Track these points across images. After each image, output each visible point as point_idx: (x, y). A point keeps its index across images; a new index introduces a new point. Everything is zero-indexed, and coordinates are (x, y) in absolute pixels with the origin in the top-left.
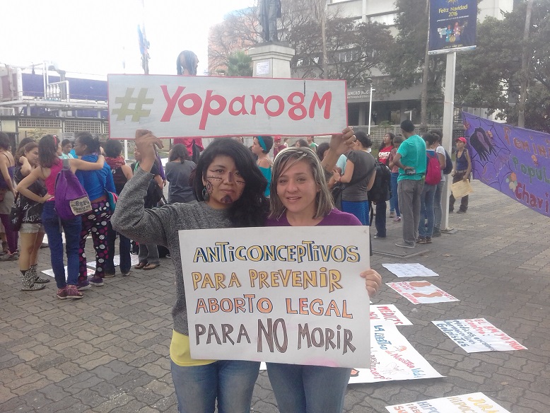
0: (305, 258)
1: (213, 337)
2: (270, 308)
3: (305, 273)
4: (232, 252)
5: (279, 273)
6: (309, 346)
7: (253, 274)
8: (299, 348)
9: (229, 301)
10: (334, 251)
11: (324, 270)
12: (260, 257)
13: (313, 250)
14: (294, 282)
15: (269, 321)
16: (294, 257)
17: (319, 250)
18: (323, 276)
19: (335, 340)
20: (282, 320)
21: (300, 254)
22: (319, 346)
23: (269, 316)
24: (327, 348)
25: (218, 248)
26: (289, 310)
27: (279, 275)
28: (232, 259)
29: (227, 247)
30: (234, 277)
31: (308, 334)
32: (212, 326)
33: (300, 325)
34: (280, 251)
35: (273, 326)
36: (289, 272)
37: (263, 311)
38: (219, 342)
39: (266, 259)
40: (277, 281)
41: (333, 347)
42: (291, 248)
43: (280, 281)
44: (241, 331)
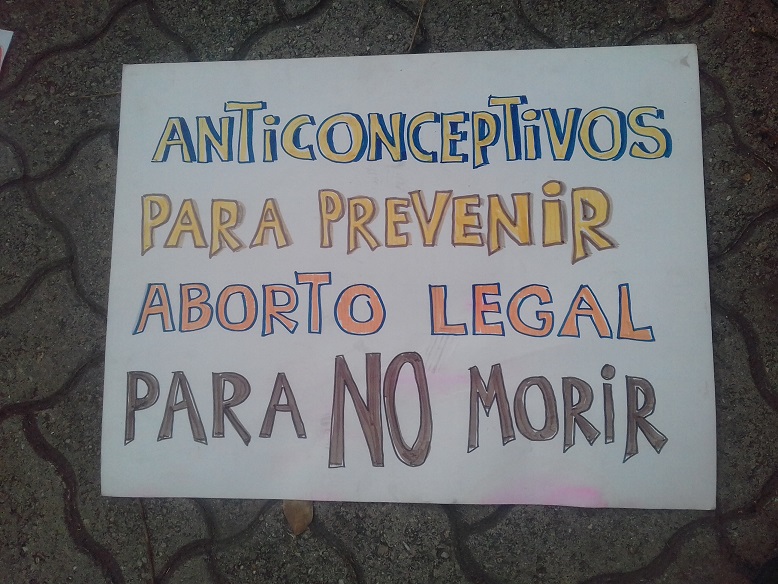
0: (496, 153)
1: (181, 417)
2: (379, 318)
3: (495, 200)
4: (273, 133)
5: (410, 202)
6: (507, 438)
7: (330, 204)
8: (472, 445)
9: (246, 291)
10: (587, 123)
11: (556, 188)
12: (356, 150)
13: (522, 123)
14: (459, 231)
15: (373, 360)
16: (464, 147)
17: (540, 123)
18: (553, 209)
19: (595, 415)
20: (414, 358)
21: (482, 137)
22: (541, 436)
23: (373, 344)
24: (568, 444)
25: (231, 120)
26: (439, 324)
27: (410, 210)
28: (269, 157)
29: (258, 116)
30: (271, 213)
31: (501, 397)
32: (180, 379)
33: (474, 373)
34: (418, 129)
35: (382, 379)
36: (442, 198)
37: (353, 327)
38: (200, 437)
39: (373, 155)
40: (403, 228)
41: (591, 436)
42: (454, 119)
43: (412, 228)
44: (276, 395)
